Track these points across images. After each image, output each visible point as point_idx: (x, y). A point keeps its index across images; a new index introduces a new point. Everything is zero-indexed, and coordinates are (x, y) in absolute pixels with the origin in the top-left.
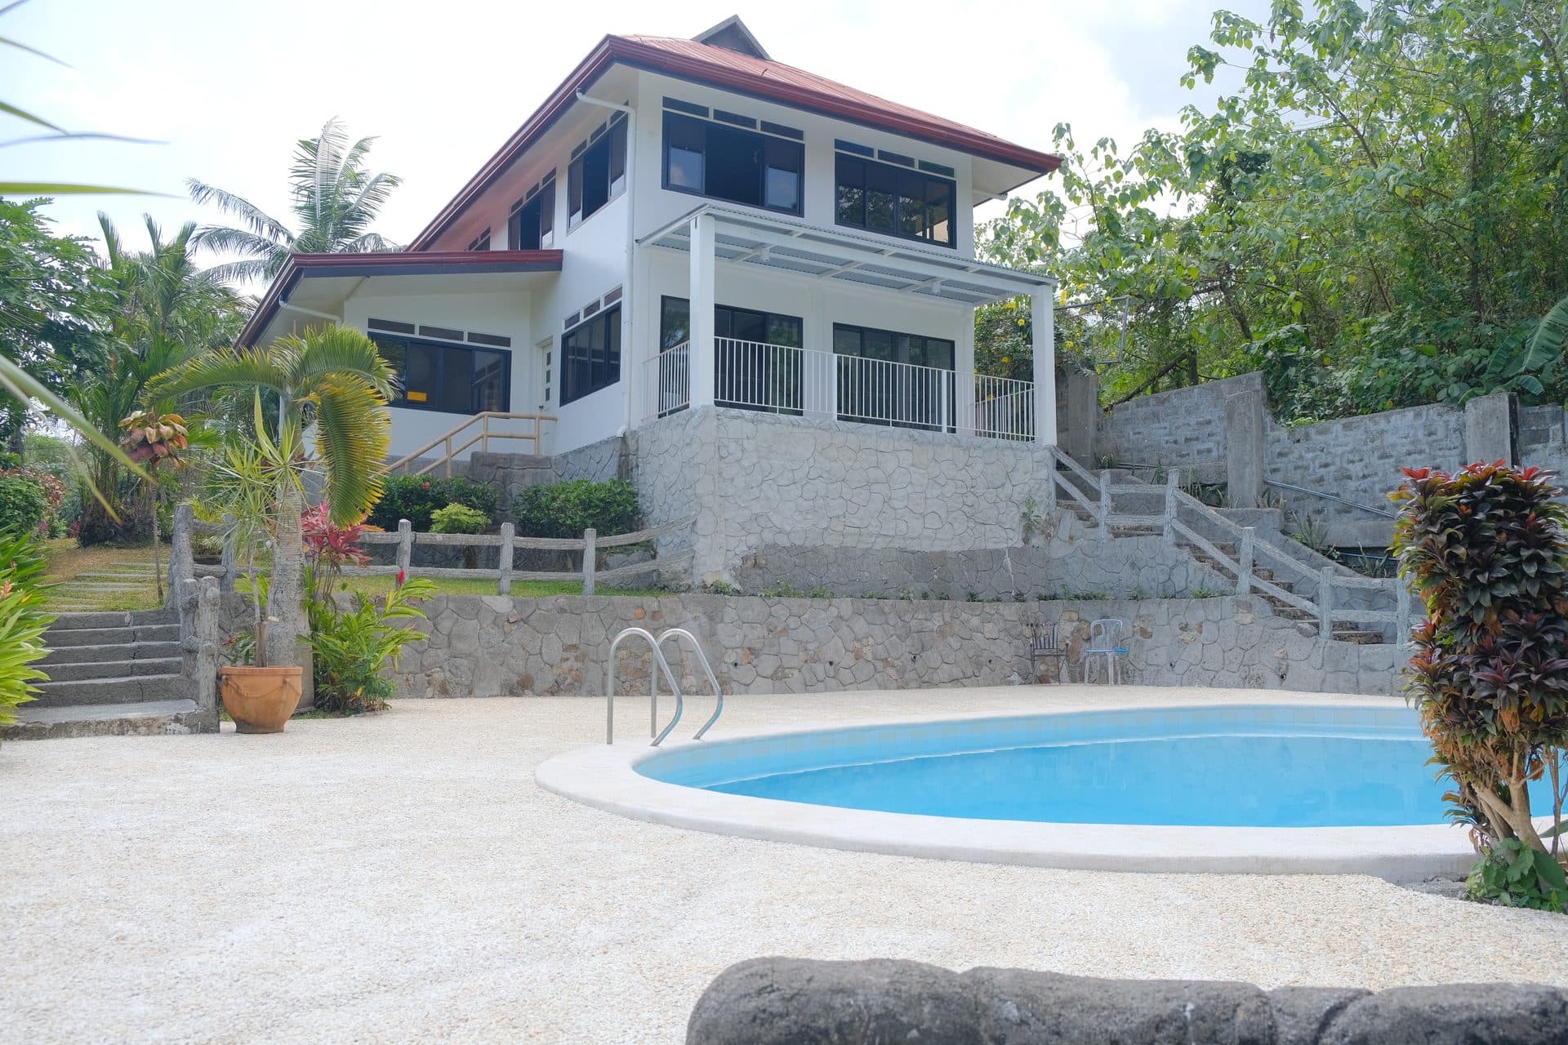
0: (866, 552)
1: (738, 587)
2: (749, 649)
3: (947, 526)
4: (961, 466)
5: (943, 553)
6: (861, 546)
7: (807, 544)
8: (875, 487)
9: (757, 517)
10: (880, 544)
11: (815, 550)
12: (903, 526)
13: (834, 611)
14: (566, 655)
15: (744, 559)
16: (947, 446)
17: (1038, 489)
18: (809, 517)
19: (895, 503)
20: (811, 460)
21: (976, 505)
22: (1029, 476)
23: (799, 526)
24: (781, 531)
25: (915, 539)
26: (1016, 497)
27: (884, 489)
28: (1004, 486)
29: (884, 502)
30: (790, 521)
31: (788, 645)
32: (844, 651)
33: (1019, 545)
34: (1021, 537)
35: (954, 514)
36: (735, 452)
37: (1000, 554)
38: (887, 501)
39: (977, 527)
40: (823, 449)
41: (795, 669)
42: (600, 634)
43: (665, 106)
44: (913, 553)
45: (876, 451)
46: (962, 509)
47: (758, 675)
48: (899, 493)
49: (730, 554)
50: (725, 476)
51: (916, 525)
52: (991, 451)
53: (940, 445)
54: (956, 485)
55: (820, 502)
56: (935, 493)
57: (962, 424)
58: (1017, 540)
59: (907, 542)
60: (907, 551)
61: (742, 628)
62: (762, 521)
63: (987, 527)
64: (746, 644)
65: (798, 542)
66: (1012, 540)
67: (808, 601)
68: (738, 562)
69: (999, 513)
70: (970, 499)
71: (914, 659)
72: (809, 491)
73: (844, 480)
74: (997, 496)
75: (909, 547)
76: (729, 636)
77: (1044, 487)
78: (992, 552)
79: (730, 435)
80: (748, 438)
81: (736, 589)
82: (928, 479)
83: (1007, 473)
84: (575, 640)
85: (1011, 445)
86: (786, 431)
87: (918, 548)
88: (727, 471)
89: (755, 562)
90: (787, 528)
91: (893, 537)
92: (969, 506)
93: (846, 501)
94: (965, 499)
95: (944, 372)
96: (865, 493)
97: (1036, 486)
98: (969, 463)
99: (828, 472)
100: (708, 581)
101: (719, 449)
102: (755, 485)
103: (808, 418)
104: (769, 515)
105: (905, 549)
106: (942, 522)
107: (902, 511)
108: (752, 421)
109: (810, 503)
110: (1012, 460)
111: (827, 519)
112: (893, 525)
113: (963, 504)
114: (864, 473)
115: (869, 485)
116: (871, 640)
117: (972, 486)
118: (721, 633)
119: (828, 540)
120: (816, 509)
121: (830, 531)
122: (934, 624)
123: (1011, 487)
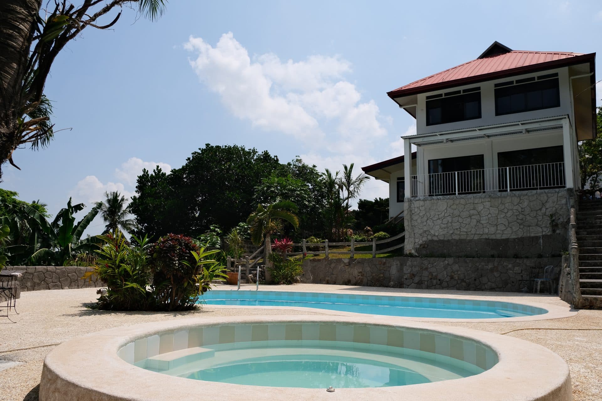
0: (470, 241)
1: (417, 254)
2: (413, 274)
3: (509, 229)
4: (516, 204)
5: (507, 240)
6: (468, 238)
7: (445, 239)
8: (473, 217)
9: (425, 232)
10: (476, 238)
11: (448, 241)
12: (486, 231)
14: (359, 274)
15: (421, 245)
16: (508, 197)
17: (561, 208)
18: (445, 230)
19: (482, 222)
20: (446, 210)
21: (524, 219)
22: (555, 203)
23: (442, 233)
24: (434, 235)
25: (493, 234)
26: (548, 213)
27: (477, 217)
28: (540, 209)
29: (477, 222)
30: (438, 232)
31: (426, 273)
32: (446, 276)
33: (549, 234)
34: (551, 230)
35: (513, 224)
36: (417, 211)
37: (537, 238)
38: (479, 221)
39: (525, 228)
40: (451, 206)
41: (426, 281)
42: (368, 269)
43: (427, 99)
44: (492, 240)
45: (473, 204)
46: (517, 221)
47: (413, 282)
48: (484, 218)
49: (416, 244)
50: (414, 219)
51: (493, 229)
52: (533, 195)
53: (505, 197)
54: (513, 212)
55: (450, 224)
56: (502, 216)
57: (520, 187)
58: (548, 231)
59: (489, 236)
60: (490, 240)
61: (412, 267)
62: (427, 233)
63: (531, 227)
64: (412, 273)
65: (442, 239)
66: (545, 232)
67: (437, 259)
68: (418, 246)
69: (538, 221)
70: (521, 217)
71: (475, 280)
72: (445, 221)
73: (459, 216)
74: (537, 214)
75: (490, 238)
76: (407, 270)
77: (564, 207)
78: (533, 237)
79: (416, 206)
80: (422, 206)
81: (415, 255)
82: (499, 211)
83: (543, 204)
84: (361, 270)
85: (545, 191)
86: (435, 201)
87: (495, 238)
88: (415, 218)
89: (423, 246)
90: (437, 234)
91: (482, 234)
92: (521, 220)
93: (460, 223)
94: (518, 217)
95: (508, 168)
96: (469, 220)
97: (560, 207)
98: (520, 202)
99: (452, 214)
100: (408, 252)
101: (411, 211)
102: (425, 221)
103: (445, 196)
104: (430, 230)
105: (488, 239)
106: (506, 227)
107: (486, 224)
108: (423, 200)
109: (446, 225)
110: (546, 198)
111: (453, 230)
112: (482, 230)
113: (517, 219)
114: (468, 212)
115: (470, 216)
116: (459, 272)
117: (522, 212)
118: (404, 269)
119: (454, 238)
120: (448, 227)
121: (454, 234)
122: (489, 267)
123: (545, 209)
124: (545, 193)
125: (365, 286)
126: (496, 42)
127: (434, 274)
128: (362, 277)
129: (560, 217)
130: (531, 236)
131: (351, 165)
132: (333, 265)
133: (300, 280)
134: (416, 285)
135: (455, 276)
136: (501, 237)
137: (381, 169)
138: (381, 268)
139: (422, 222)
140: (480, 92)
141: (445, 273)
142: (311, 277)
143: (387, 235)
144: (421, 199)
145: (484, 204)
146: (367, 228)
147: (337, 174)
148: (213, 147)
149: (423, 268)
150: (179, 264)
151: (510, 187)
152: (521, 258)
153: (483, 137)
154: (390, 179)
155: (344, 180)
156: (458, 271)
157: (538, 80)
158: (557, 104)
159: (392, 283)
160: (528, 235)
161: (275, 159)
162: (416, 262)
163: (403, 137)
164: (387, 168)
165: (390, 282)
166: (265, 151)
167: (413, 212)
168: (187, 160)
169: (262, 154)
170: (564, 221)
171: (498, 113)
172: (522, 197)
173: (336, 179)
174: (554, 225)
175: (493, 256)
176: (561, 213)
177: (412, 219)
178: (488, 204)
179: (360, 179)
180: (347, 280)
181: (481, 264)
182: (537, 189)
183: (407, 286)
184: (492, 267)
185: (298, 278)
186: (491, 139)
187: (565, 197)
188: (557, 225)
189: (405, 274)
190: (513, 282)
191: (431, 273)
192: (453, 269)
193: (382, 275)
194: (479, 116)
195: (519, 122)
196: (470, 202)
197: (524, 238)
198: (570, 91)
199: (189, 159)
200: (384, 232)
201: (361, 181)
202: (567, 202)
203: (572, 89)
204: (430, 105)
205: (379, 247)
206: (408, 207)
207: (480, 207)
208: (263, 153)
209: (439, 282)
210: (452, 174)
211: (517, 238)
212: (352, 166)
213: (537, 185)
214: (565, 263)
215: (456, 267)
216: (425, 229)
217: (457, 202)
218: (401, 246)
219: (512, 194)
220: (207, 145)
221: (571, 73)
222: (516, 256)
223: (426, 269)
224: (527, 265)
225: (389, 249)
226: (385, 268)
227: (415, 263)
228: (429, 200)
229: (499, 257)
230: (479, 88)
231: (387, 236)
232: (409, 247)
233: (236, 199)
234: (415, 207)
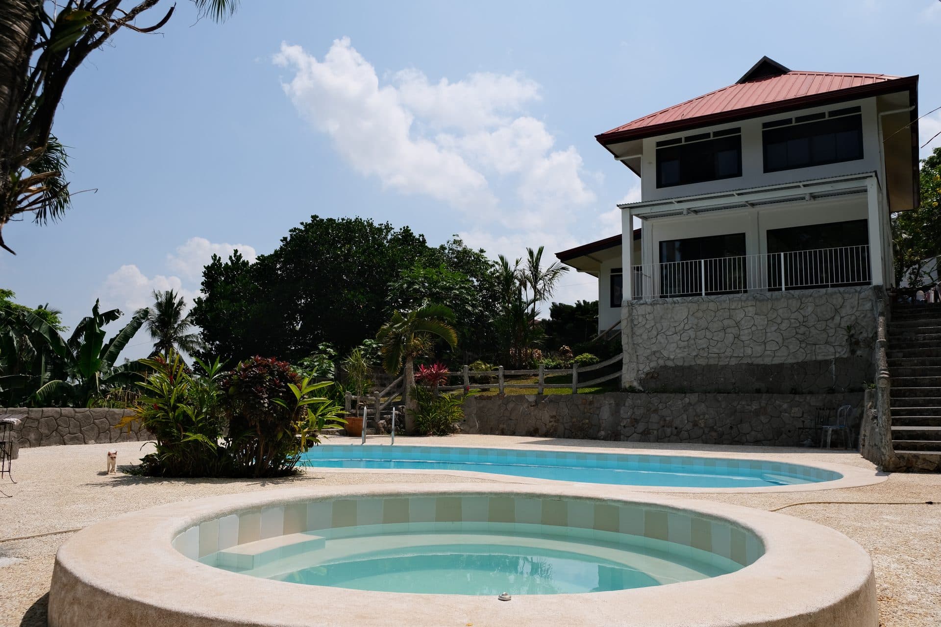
0: (724, 367)
1: (641, 388)
2: (635, 419)
3: (784, 349)
4: (795, 309)
5: (781, 366)
6: (720, 363)
7: (686, 364)
8: (729, 330)
9: (654, 353)
10: (733, 362)
11: (690, 367)
12: (749, 351)
13: (687, 400)
14: (551, 420)
15: (647, 374)
16: (783, 300)
17: (864, 317)
18: (685, 350)
19: (743, 338)
20: (686, 320)
21: (807, 333)
22: (855, 309)
23: (679, 356)
24: (669, 359)
25: (759, 357)
26: (843, 324)
27: (735, 331)
28: (833, 318)
29: (735, 338)
30: (674, 353)
31: (655, 418)
32: (686, 422)
33: (846, 356)
34: (848, 350)
35: (789, 341)
36: (642, 321)
37: (827, 363)
38: (737, 337)
39: (809, 347)
40: (694, 313)
41: (655, 430)
42: (566, 411)
43: (657, 147)
44: (758, 365)
45: (729, 309)
46: (796, 336)
47: (635, 432)
48: (746, 331)
49: (640, 372)
50: (637, 334)
51: (759, 349)
52: (821, 297)
53: (777, 299)
54: (790, 322)
55: (692, 342)
56: (773, 329)
57: (801, 283)
58: (844, 353)
59: (753, 359)
60: (754, 365)
61: (633, 409)
62: (657, 355)
63: (817, 346)
64: (633, 417)
65: (680, 363)
66: (839, 353)
67: (672, 395)
68: (643, 376)
69: (828, 336)
70: (802, 330)
71: (731, 428)
72: (685, 337)
73: (707, 328)
74: (827, 325)
75: (755, 363)
76: (626, 413)
77: (869, 315)
78: (820, 362)
79: (639, 313)
80: (649, 313)
81: (638, 390)
82: (768, 321)
83: (836, 310)
84: (554, 413)
85: (839, 291)
86: (669, 305)
87: (762, 363)
88: (638, 331)
89: (652, 376)
90: (672, 357)
91: (743, 357)
92: (801, 334)
93: (709, 339)
94: (797, 330)
95: (782, 254)
96: (722, 334)
97: (862, 316)
98: (801, 307)
99: (696, 325)
100: (627, 386)
101: (632, 321)
102: (653, 336)
103: (685, 298)
104: (661, 351)
105: (752, 364)
106: (779, 346)
107: (748, 342)
108: (651, 304)
109: (686, 343)
110: (840, 300)
111: (697, 350)
112: (742, 350)
113: (797, 333)
114: (721, 323)
115: (724, 329)
116: (707, 416)
117: (804, 322)
118: (622, 412)
119: (698, 362)
120: (690, 345)
121: (700, 357)
122: (753, 408)
123: (839, 318)
124: (840, 293)
125: (561, 438)
126: (765, 57)
127: (668, 419)
128: (557, 424)
129: (862, 331)
130: (817, 359)
131: (540, 249)
132: (511, 406)
133: (460, 429)
134: (640, 435)
135: (700, 421)
136: (772, 360)
137: (585, 255)
138: (585, 410)
139: (649, 338)
140: (740, 135)
141: (685, 417)
142: (476, 425)
143: (595, 358)
144: (648, 303)
145: (746, 310)
146: (564, 348)
147: (517, 262)
148: (323, 220)
149: (650, 409)
150: (270, 403)
151: (786, 284)
152: (803, 393)
153: (745, 206)
154: (600, 271)
155: (528, 273)
156: (705, 415)
157: (829, 116)
158: (858, 154)
159: (603, 433)
160: (814, 358)
161: (421, 240)
162: (641, 400)
163: (620, 205)
164: (596, 254)
165: (599, 431)
166: (404, 228)
167: (636, 323)
168: (281, 240)
169: (400, 231)
170: (867, 337)
171: (767, 169)
172: (804, 299)
173: (515, 270)
174: (853, 343)
175: (758, 391)
176: (863, 324)
177: (633, 333)
178: (751, 310)
179: (553, 271)
180: (532, 429)
181: (740, 403)
182: (827, 286)
183: (626, 438)
184: (756, 407)
185: (457, 426)
186: (757, 208)
187: (870, 300)
188: (857, 343)
189: (623, 419)
190: (789, 431)
191: (663, 416)
192: (698, 411)
193: (587, 421)
194: (739, 173)
195: (800, 182)
196: (723, 307)
197: (806, 362)
198: (879, 134)
199: (285, 239)
200: (590, 353)
201: (556, 273)
202: (873, 306)
203: (881, 132)
204: (663, 156)
205: (583, 377)
206: (627, 315)
207: (740, 315)
208: (401, 229)
209: (675, 431)
210: (696, 263)
211: (797, 363)
212: (541, 251)
213: (827, 281)
214: (870, 402)
215: (702, 408)
216: (654, 348)
217: (704, 307)
218: (617, 375)
219: (788, 294)
220: (314, 217)
221: (881, 107)
222: (794, 391)
223: (656, 411)
224: (812, 404)
225: (599, 381)
226: (591, 410)
227: (639, 401)
228: (659, 304)
229: (767, 392)
230: (738, 130)
231: (595, 361)
232: (629, 376)
233: (359, 302)
234: (638, 315)
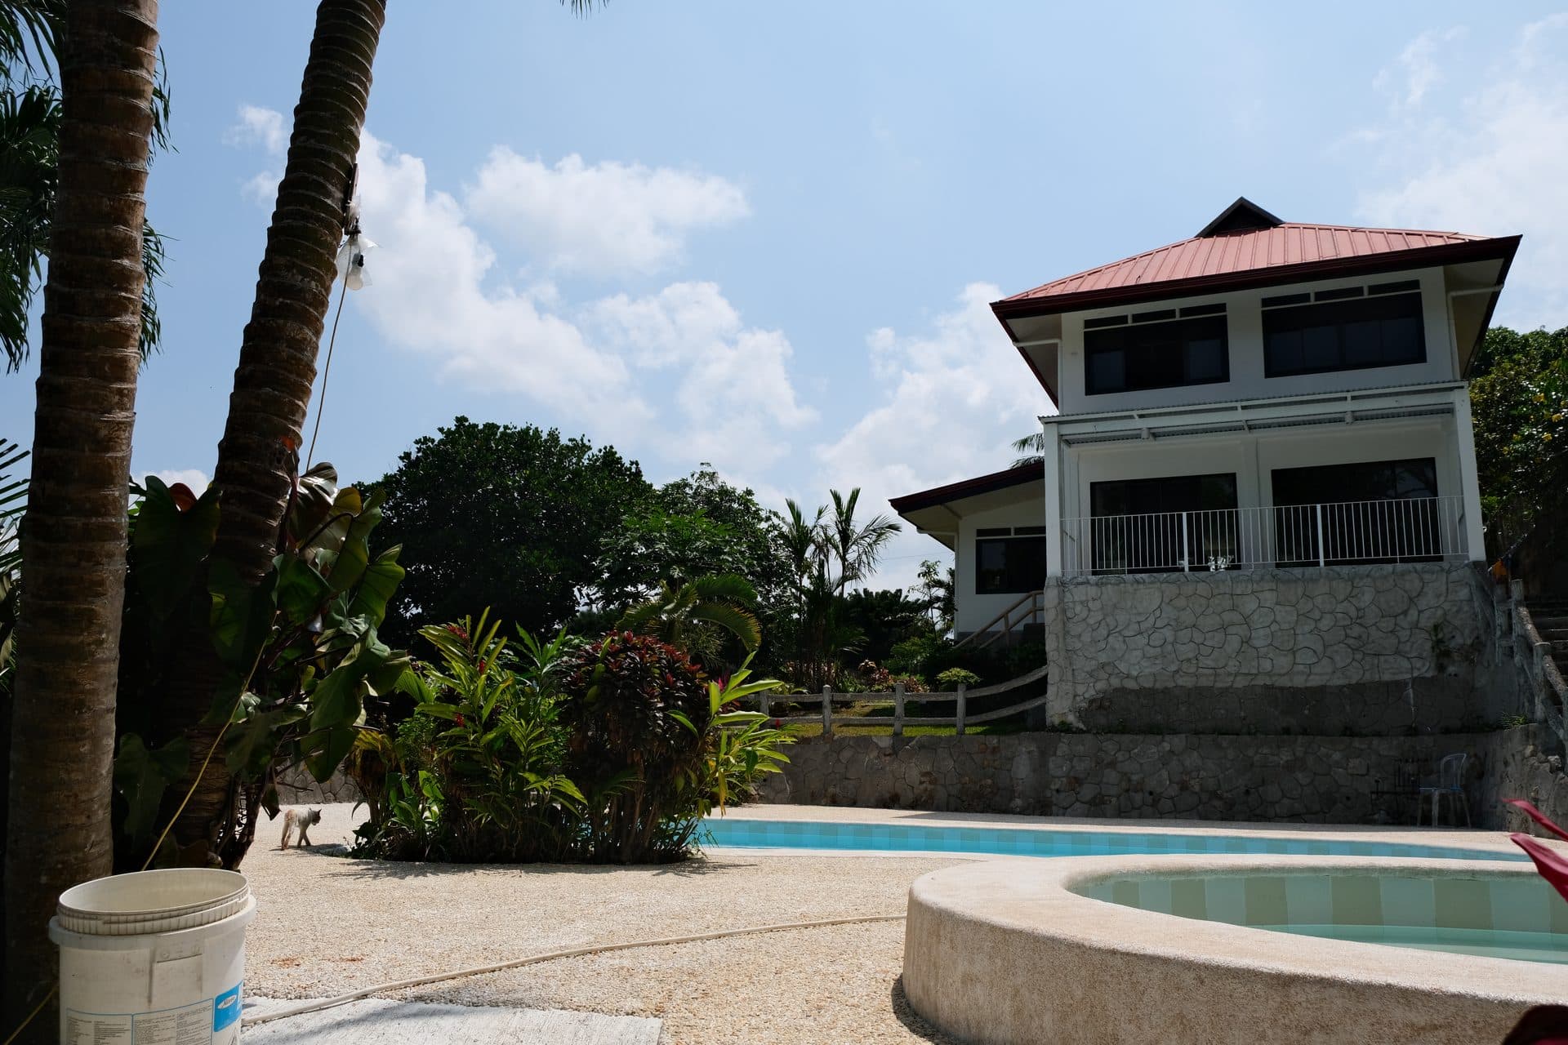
0: (1225, 691)
1: (1081, 726)
2: (1075, 778)
3: (1325, 661)
4: (1342, 597)
5: (1322, 690)
6: (1219, 685)
7: (1158, 686)
8: (1231, 630)
9: (1103, 666)
10: (1240, 683)
11: (1166, 691)
12: (1267, 665)
13: (1166, 746)
14: (923, 779)
15: (1091, 702)
16: (1322, 580)
17: (1458, 612)
18: (1157, 662)
19: (1257, 643)
20: (1158, 613)
21: (1364, 637)
22: (1442, 599)
23: (1147, 671)
24: (1128, 676)
25: (1284, 675)
26: (1427, 622)
27: (1242, 631)
28: (1405, 613)
29: (1242, 642)
30: (1137, 667)
31: (1111, 776)
32: (1168, 783)
33: (1429, 675)
34: (1433, 665)
35: (1336, 648)
36: (1081, 612)
37: (1400, 685)
38: (1246, 641)
39: (1367, 658)
40: (1171, 600)
41: (1113, 796)
42: (950, 764)
43: (1085, 328)
44: (1282, 689)
45: (1232, 595)
46: (1346, 642)
47: (1077, 800)
48: (1262, 632)
49: (1077, 698)
50: (1072, 633)
51: (1284, 662)
52: (1385, 577)
53: (1314, 580)
54: (1336, 617)
55: (1170, 647)
56: (1307, 628)
57: (1360, 554)
58: (1426, 669)
59: (1274, 679)
60: (1276, 688)
61: (1071, 760)
62: (1109, 669)
63: (1382, 658)
64: (1072, 774)
65: (1148, 685)
66: (1419, 669)
67: (1140, 738)
68: (1084, 705)
69: (1399, 642)
70: (1356, 631)
71: (1247, 792)
72: (1156, 639)
73: (1194, 626)
74: (1396, 624)
75: (1277, 684)
76: (1058, 767)
77: (1466, 608)
78: (1387, 684)
79: (1076, 598)
80: (1094, 600)
81: (1077, 728)
82: (1298, 615)
83: (1411, 599)
84: (928, 768)
85: (1414, 568)
86: (1130, 588)
87: (1289, 685)
88: (1075, 629)
89: (1099, 704)
90: (1135, 673)
91: (1256, 675)
92: (1355, 638)
93: (1198, 645)
94: (1348, 631)
95: (1319, 507)
96: (1219, 636)
97: (1455, 609)
98: (1353, 594)
99: (1176, 620)
100: (1057, 721)
101: (1064, 611)
102: (1102, 638)
103: (1155, 574)
104: (1115, 663)
105: (1272, 687)
106: (1318, 656)
107: (1266, 649)
108: (1097, 584)
109: (1159, 650)
110: (1417, 584)
111: (1178, 663)
112: (1255, 663)
113: (1347, 636)
114: (1218, 618)
115: (1224, 628)
116: (1203, 774)
117: (1358, 618)
118: (1051, 765)
119: (1181, 682)
120: (1165, 654)
121: (1182, 674)
122: (1282, 759)
123: (1417, 613)
124: (1416, 571)
125: (942, 811)
126: (1242, 199)
127: (1135, 778)
128: (932, 787)
129: (1454, 633)
130: (1382, 679)
131: (853, 492)
132: (846, 754)
133: (758, 794)
134: (1086, 806)
135: (1192, 782)
136: (1306, 680)
137: (941, 504)
138: (986, 763)
139: (1095, 641)
140: (1226, 316)
141: (1165, 774)
142: (786, 788)
143: (972, 677)
144: (1091, 582)
145: (1260, 595)
147: (820, 513)
148: (477, 426)
149: (1103, 761)
151: (1326, 555)
152: (1366, 736)
153: (1241, 428)
154: (958, 533)
155: (833, 532)
156: (1199, 770)
157: (1370, 294)
158: (1418, 355)
159: (1018, 802)
160: (1377, 677)
161: (634, 470)
162: (1083, 745)
163: (1044, 417)
164: (957, 504)
165: (1011, 799)
166: (605, 448)
167: (1069, 614)
168: (401, 458)
169: (598, 453)
170: (1464, 644)
171: (1270, 372)
172: (1357, 580)
173: (815, 526)
174: (1442, 653)
175: (1287, 731)
176: (1457, 623)
177: (1066, 633)
178: (1269, 598)
179: (874, 531)
180: (887, 796)
181: (1260, 751)
182: (1394, 561)
183: (1061, 811)
184: (1289, 758)
185: (752, 789)
186: (1257, 434)
187: (1467, 583)
188: (1447, 654)
189: (1054, 777)
190: (1348, 798)
191: (1126, 774)
192: (1187, 763)
193: (989, 781)
194: (1223, 376)
195: (1348, 391)
196: (1222, 592)
197: (1364, 684)
198: (1449, 326)
199: (407, 455)
200: (964, 668)
201: (879, 535)
202: (1471, 593)
203: (1453, 322)
204: (1095, 342)
205: (973, 707)
206: (1056, 601)
207: (1250, 605)
208: (600, 451)
209: (1149, 799)
210: (1172, 517)
211: (1349, 686)
212: (855, 496)
213: (1393, 553)
215: (1192, 760)
216: (1103, 658)
217: (1188, 589)
218: (1038, 702)
219: (1331, 572)
220: (461, 420)
221: (1451, 283)
222: (1349, 732)
223: (1112, 764)
224: (1381, 753)
225: (993, 715)
226: (996, 763)
227: (1082, 748)
228: (1111, 584)
229: (1305, 732)
230: (1222, 307)
231: (972, 681)
232: (1058, 705)
233: (546, 570)
234: (1074, 602)
